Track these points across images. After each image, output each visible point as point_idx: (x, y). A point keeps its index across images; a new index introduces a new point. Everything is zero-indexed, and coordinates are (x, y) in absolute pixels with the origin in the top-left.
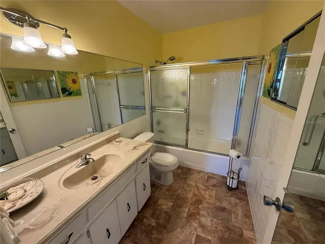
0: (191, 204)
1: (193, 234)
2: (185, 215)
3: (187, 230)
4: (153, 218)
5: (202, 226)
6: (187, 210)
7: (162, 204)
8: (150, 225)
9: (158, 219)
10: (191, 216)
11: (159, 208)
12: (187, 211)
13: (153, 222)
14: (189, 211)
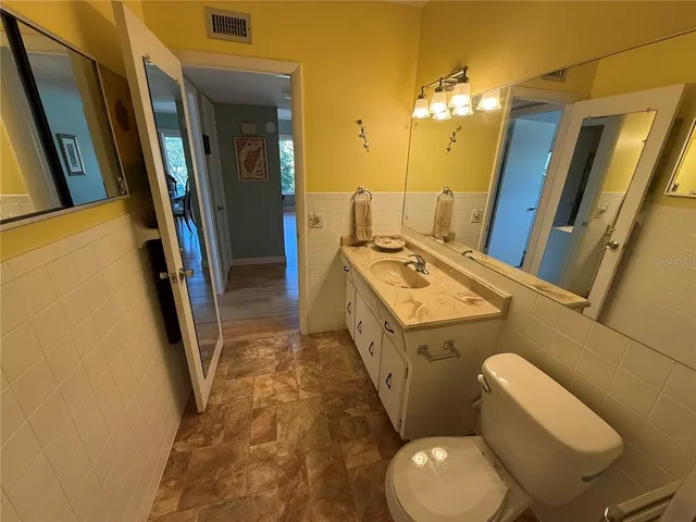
0: (306, 497)
1: (281, 436)
2: (308, 461)
3: (293, 436)
4: (358, 418)
5: (269, 460)
6: (311, 473)
7: (365, 451)
8: (354, 406)
9: (350, 421)
10: (295, 468)
11: (365, 440)
12: (309, 471)
13: (353, 412)
14: (305, 475)
